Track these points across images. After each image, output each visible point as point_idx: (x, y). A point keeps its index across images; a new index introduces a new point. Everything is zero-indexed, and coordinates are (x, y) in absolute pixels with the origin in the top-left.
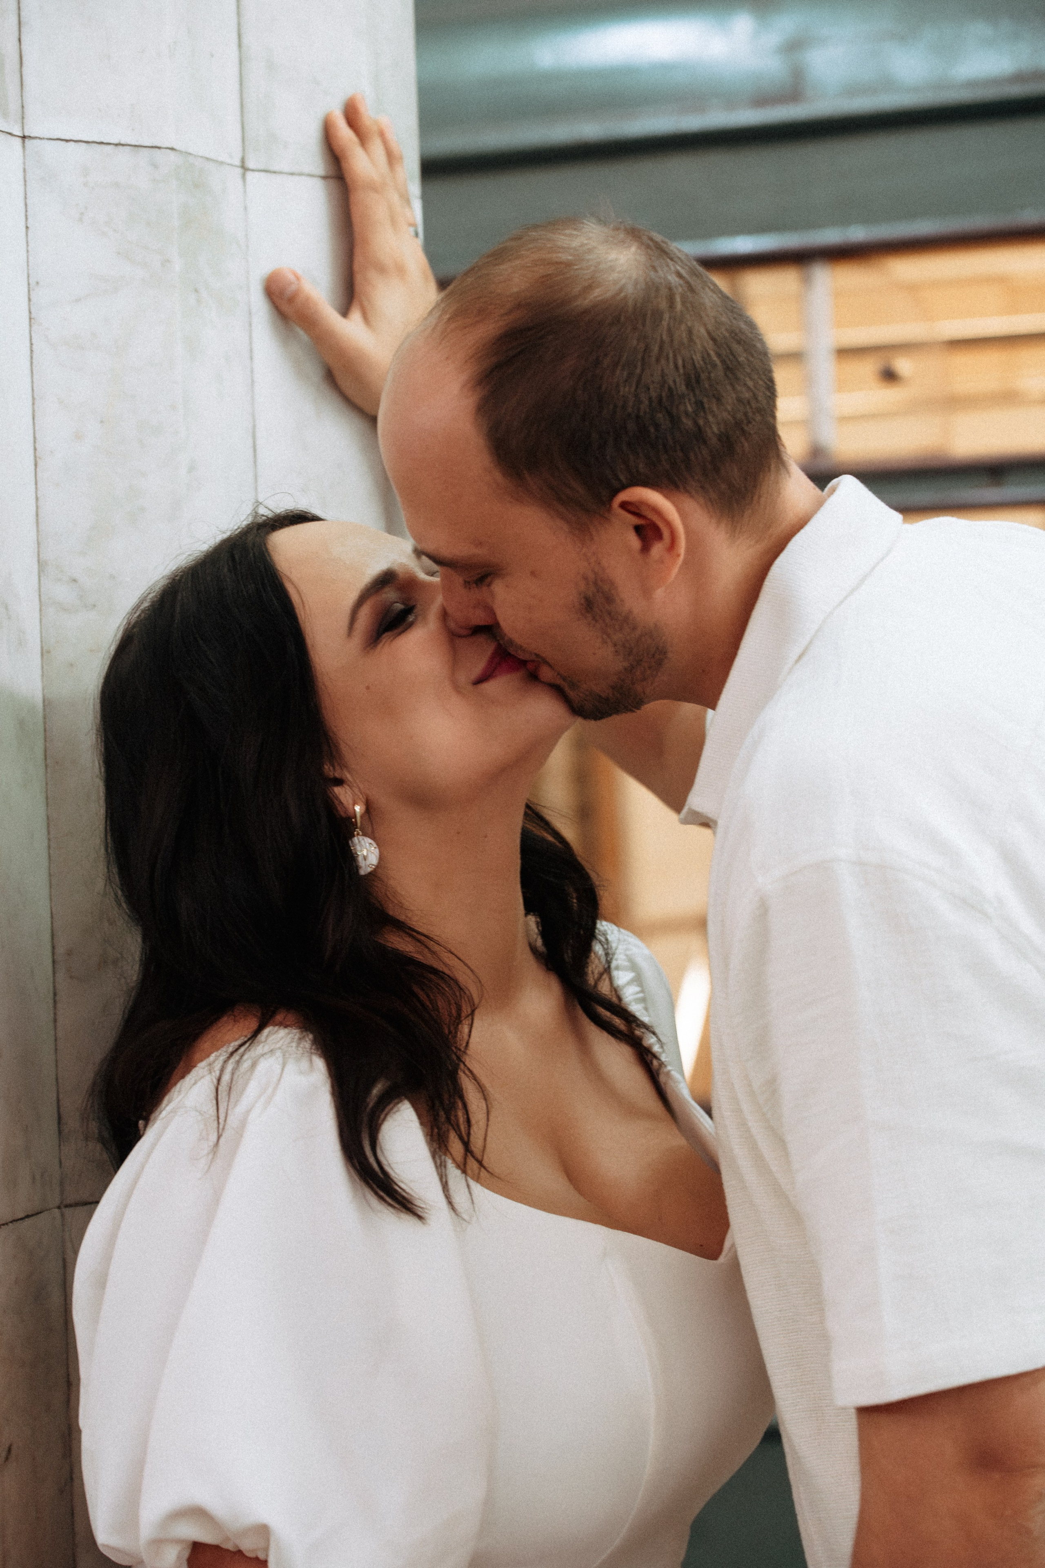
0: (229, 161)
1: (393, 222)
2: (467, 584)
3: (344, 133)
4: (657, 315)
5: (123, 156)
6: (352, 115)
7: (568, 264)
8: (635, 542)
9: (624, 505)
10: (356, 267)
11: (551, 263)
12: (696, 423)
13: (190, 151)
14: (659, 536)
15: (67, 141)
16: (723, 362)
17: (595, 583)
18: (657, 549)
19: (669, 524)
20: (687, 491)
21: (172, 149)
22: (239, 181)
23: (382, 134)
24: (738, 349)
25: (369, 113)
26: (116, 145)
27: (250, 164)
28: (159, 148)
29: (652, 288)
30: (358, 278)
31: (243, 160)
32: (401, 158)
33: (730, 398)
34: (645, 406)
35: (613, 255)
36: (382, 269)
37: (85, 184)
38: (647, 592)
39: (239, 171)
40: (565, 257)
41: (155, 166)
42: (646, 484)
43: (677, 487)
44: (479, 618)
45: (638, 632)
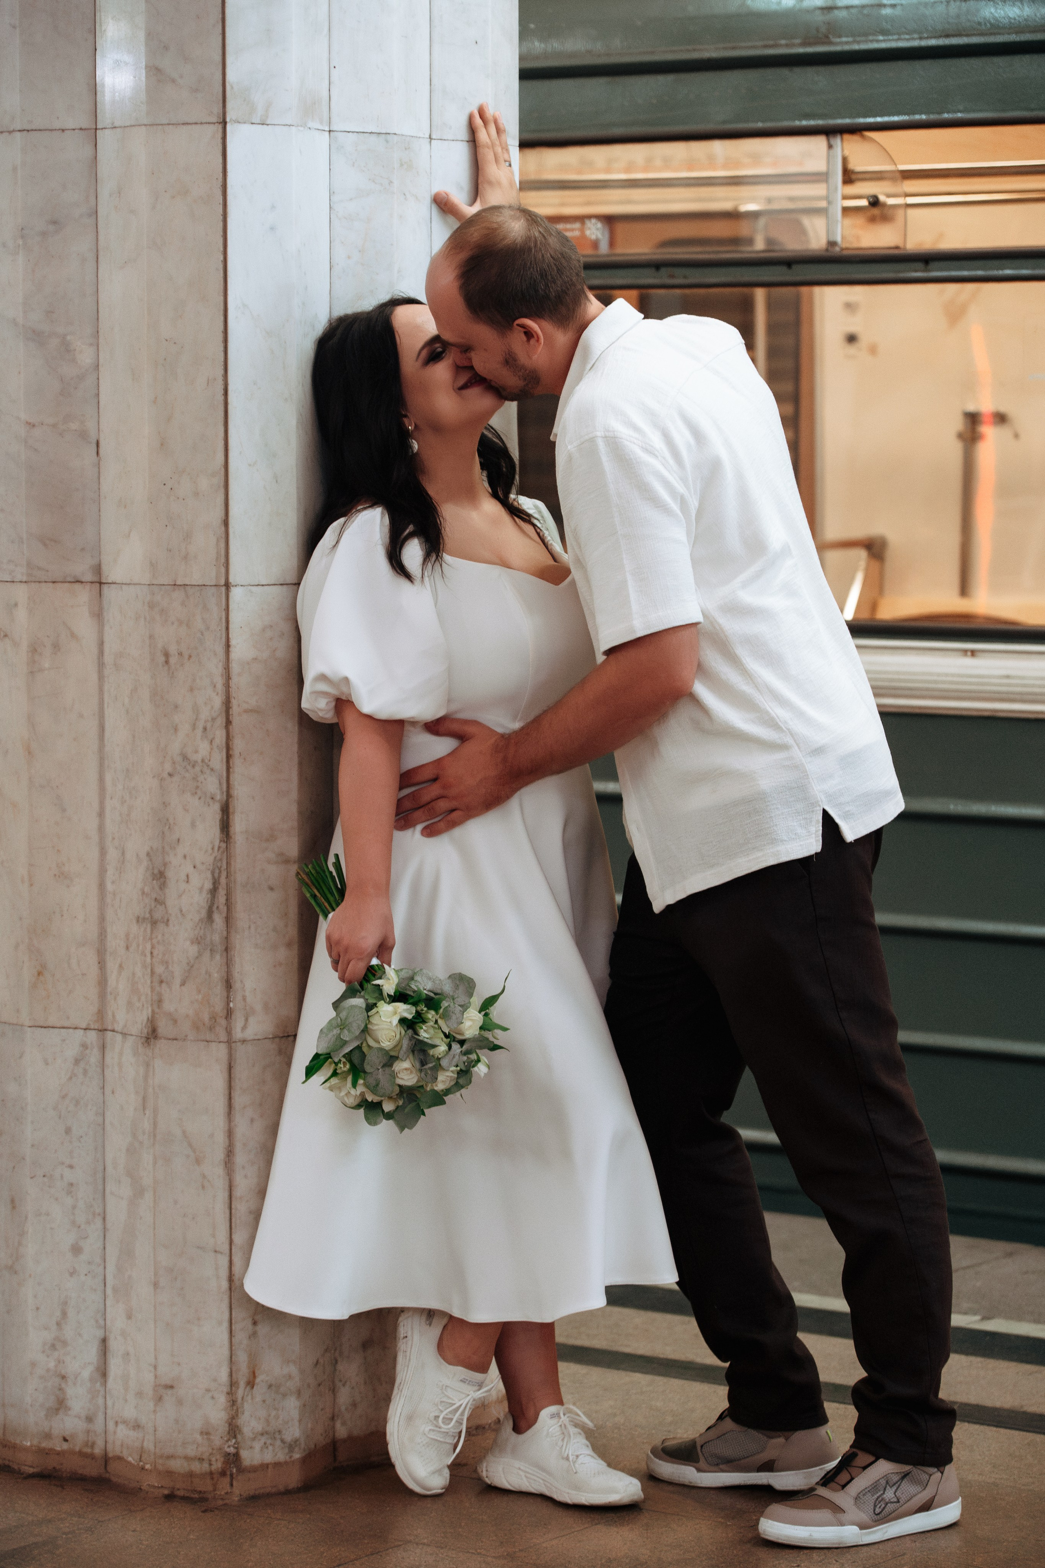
0: (422, 136)
1: (497, 160)
2: (461, 352)
3: (478, 121)
4: (530, 249)
5: (373, 138)
6: (482, 113)
7: (496, 229)
8: (524, 338)
9: (518, 325)
10: (479, 181)
11: (488, 228)
12: (546, 293)
13: (403, 133)
14: (532, 336)
15: (349, 132)
16: (557, 267)
17: (509, 354)
18: (532, 341)
19: (536, 332)
20: (544, 319)
21: (395, 134)
22: (428, 146)
23: (496, 122)
24: (563, 261)
25: (490, 112)
26: (370, 133)
27: (434, 137)
28: (389, 134)
29: (529, 238)
30: (480, 187)
31: (430, 135)
32: (505, 131)
33: (559, 283)
34: (524, 287)
35: (513, 224)
36: (490, 183)
37: (356, 150)
38: (530, 358)
39: (429, 140)
40: (495, 226)
41: (387, 141)
42: (526, 317)
43: (539, 317)
44: (466, 364)
45: (527, 372)
